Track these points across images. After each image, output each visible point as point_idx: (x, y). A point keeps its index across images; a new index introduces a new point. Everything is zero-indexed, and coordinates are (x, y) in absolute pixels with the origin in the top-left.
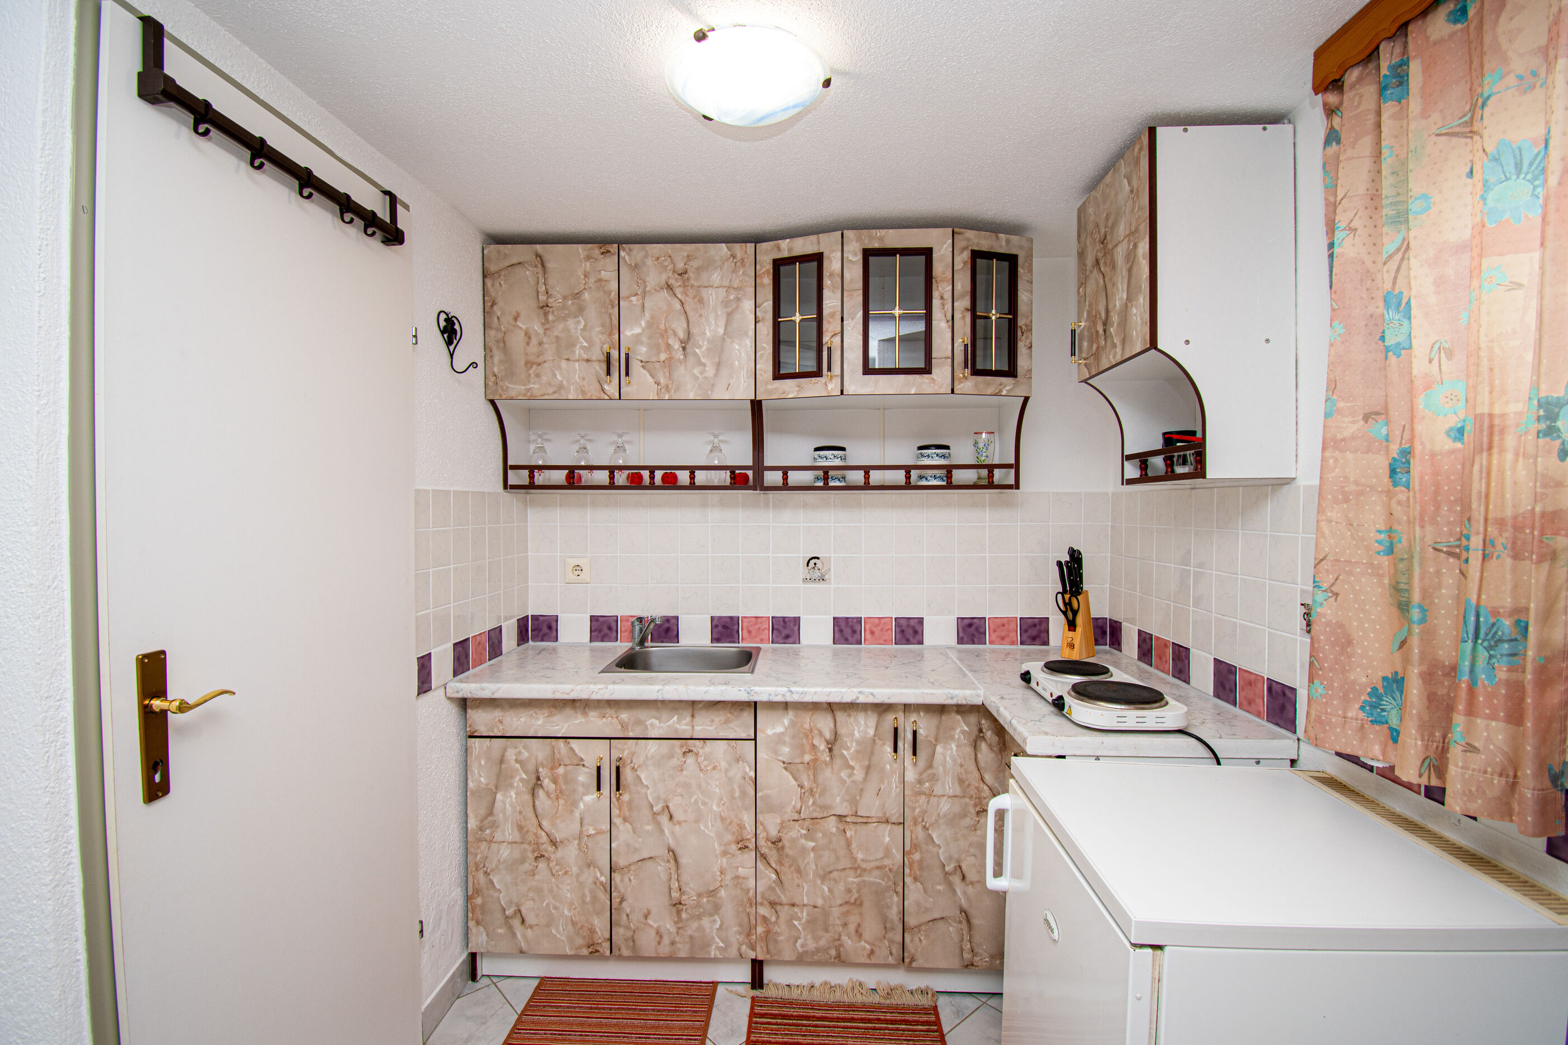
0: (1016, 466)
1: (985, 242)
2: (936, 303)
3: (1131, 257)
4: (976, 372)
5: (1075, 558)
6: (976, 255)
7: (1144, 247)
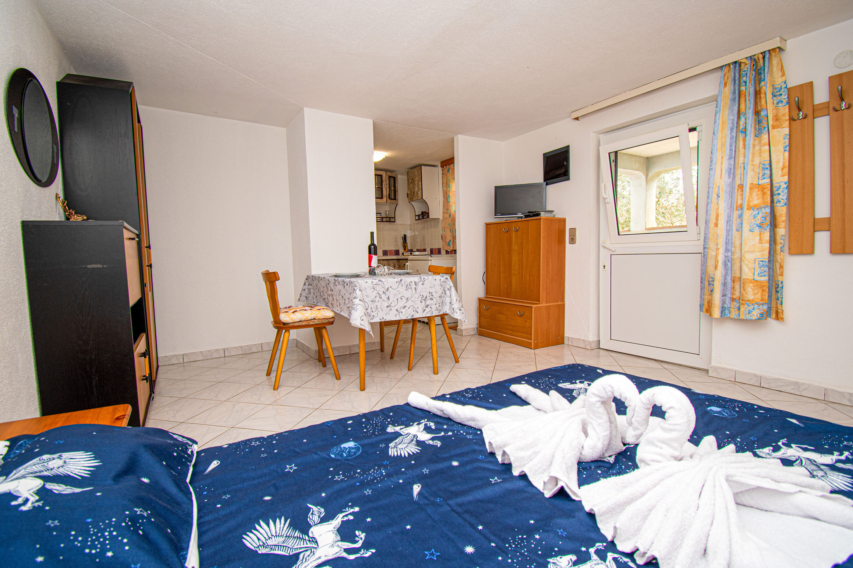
0: (395, 218)
1: (390, 174)
2: (383, 185)
3: (418, 184)
4: (390, 199)
5: (405, 236)
6: (389, 177)
7: (420, 183)
